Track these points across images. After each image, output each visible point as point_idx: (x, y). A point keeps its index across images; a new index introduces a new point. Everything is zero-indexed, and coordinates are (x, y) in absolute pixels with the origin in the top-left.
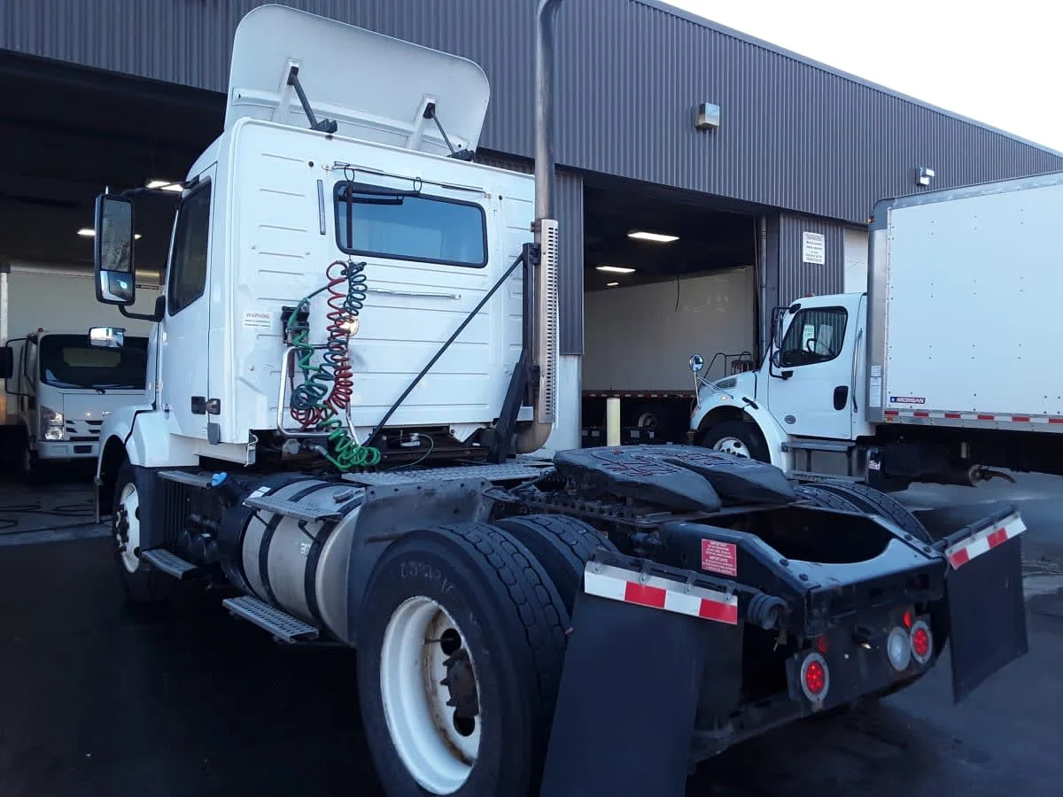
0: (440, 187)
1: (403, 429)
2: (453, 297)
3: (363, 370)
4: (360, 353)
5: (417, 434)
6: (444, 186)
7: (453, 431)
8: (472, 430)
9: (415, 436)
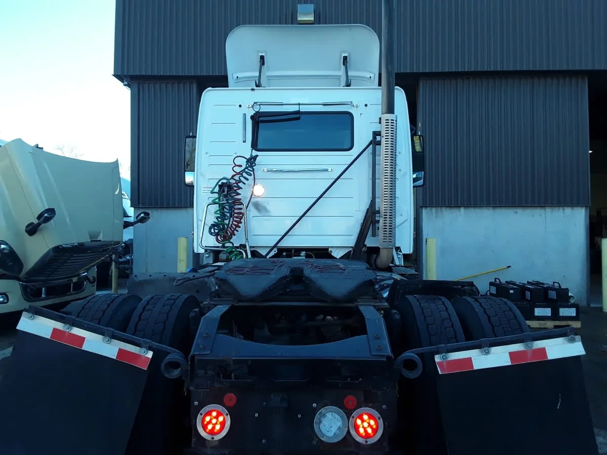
0: (321, 106)
1: (294, 249)
2: (327, 170)
3: (266, 215)
4: (265, 204)
5: (304, 252)
6: (325, 105)
7: (331, 251)
8: (346, 251)
9: (303, 253)
